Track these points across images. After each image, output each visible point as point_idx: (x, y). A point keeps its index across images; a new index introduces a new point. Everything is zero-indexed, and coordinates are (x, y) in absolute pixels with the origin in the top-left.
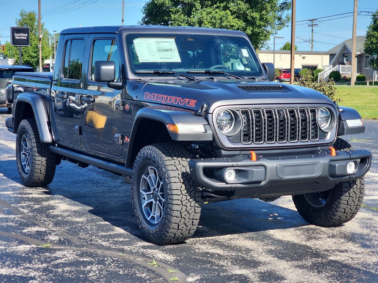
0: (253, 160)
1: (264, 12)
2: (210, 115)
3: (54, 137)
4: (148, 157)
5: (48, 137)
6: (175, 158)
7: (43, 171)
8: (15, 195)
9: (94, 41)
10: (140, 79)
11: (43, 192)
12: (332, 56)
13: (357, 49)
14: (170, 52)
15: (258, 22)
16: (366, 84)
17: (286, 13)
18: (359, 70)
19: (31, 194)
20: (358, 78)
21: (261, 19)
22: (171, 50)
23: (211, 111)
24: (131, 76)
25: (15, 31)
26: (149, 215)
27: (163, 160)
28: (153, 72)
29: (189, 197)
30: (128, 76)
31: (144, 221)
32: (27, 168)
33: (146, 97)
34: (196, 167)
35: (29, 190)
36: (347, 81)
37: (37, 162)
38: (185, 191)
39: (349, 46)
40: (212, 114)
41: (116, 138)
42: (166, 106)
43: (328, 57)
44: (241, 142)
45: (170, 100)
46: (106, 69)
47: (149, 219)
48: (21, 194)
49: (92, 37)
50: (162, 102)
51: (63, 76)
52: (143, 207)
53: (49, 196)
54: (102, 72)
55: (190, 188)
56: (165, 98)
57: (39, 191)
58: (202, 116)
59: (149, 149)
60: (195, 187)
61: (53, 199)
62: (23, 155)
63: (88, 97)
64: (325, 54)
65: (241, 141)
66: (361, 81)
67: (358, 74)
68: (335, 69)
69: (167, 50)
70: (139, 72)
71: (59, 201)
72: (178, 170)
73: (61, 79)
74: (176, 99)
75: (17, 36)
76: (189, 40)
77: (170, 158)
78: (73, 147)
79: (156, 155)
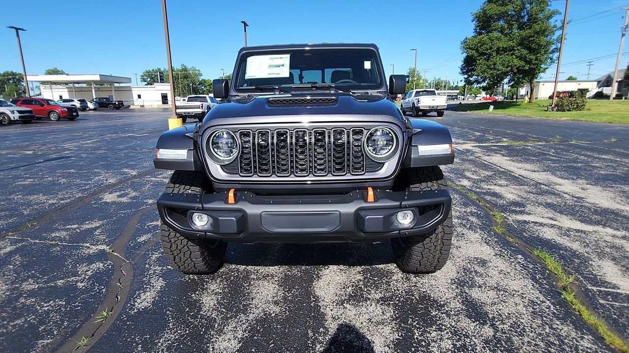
1: (539, 55)
12: (599, 82)
13: (618, 77)
15: (534, 62)
16: (622, 99)
17: (556, 55)
18: (619, 90)
20: (617, 95)
21: (536, 59)
36: (607, 97)
39: (612, 75)
43: (596, 83)
64: (595, 81)
66: (618, 97)
67: (617, 93)
68: (600, 90)
69: (279, 66)
76: (306, 55)
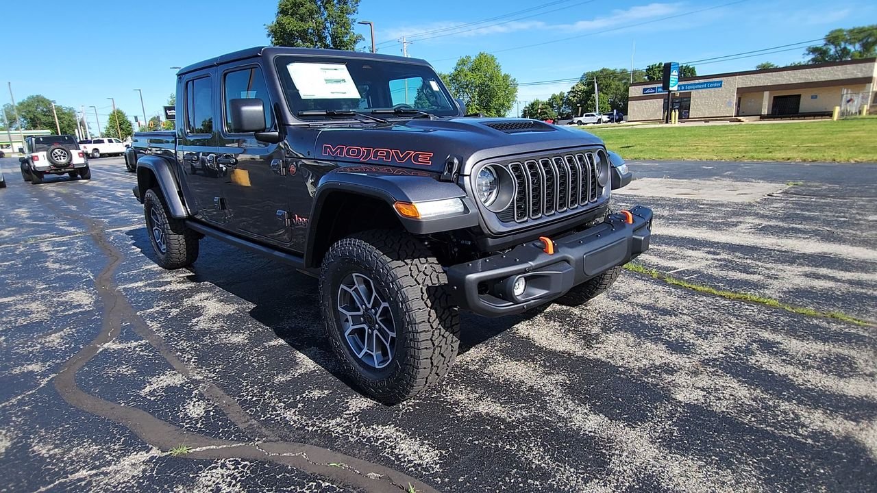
0: (550, 253)
2: (466, 179)
3: (189, 210)
4: (352, 260)
5: (182, 211)
6: (408, 261)
7: (183, 250)
8: (148, 289)
9: (225, 75)
10: (309, 125)
11: (187, 277)
14: (343, 83)
19: (169, 283)
22: (344, 80)
23: (467, 171)
24: (292, 121)
25: (167, 109)
26: (361, 350)
27: (388, 268)
28: (325, 113)
29: (443, 331)
30: (287, 121)
31: (352, 359)
32: (163, 247)
33: (325, 153)
34: (467, 282)
35: (168, 277)
37: (173, 242)
38: (437, 321)
40: (470, 176)
41: (279, 217)
42: (368, 166)
44: (514, 221)
45: (376, 155)
46: (251, 111)
47: (360, 356)
48: (154, 285)
49: (222, 69)
50: (360, 158)
51: (188, 131)
52: (346, 334)
53: (193, 285)
54: (244, 115)
55: (443, 313)
56: (364, 152)
57: (181, 275)
58: (453, 182)
59: (354, 245)
60: (451, 309)
61: (199, 291)
62: (157, 231)
63: (227, 157)
65: (514, 218)
69: (338, 81)
70: (305, 113)
71: (207, 295)
72: (419, 284)
73: (187, 135)
74: (388, 153)
75: (170, 113)
76: (364, 67)
77: (400, 263)
78: (216, 225)
79: (371, 257)
